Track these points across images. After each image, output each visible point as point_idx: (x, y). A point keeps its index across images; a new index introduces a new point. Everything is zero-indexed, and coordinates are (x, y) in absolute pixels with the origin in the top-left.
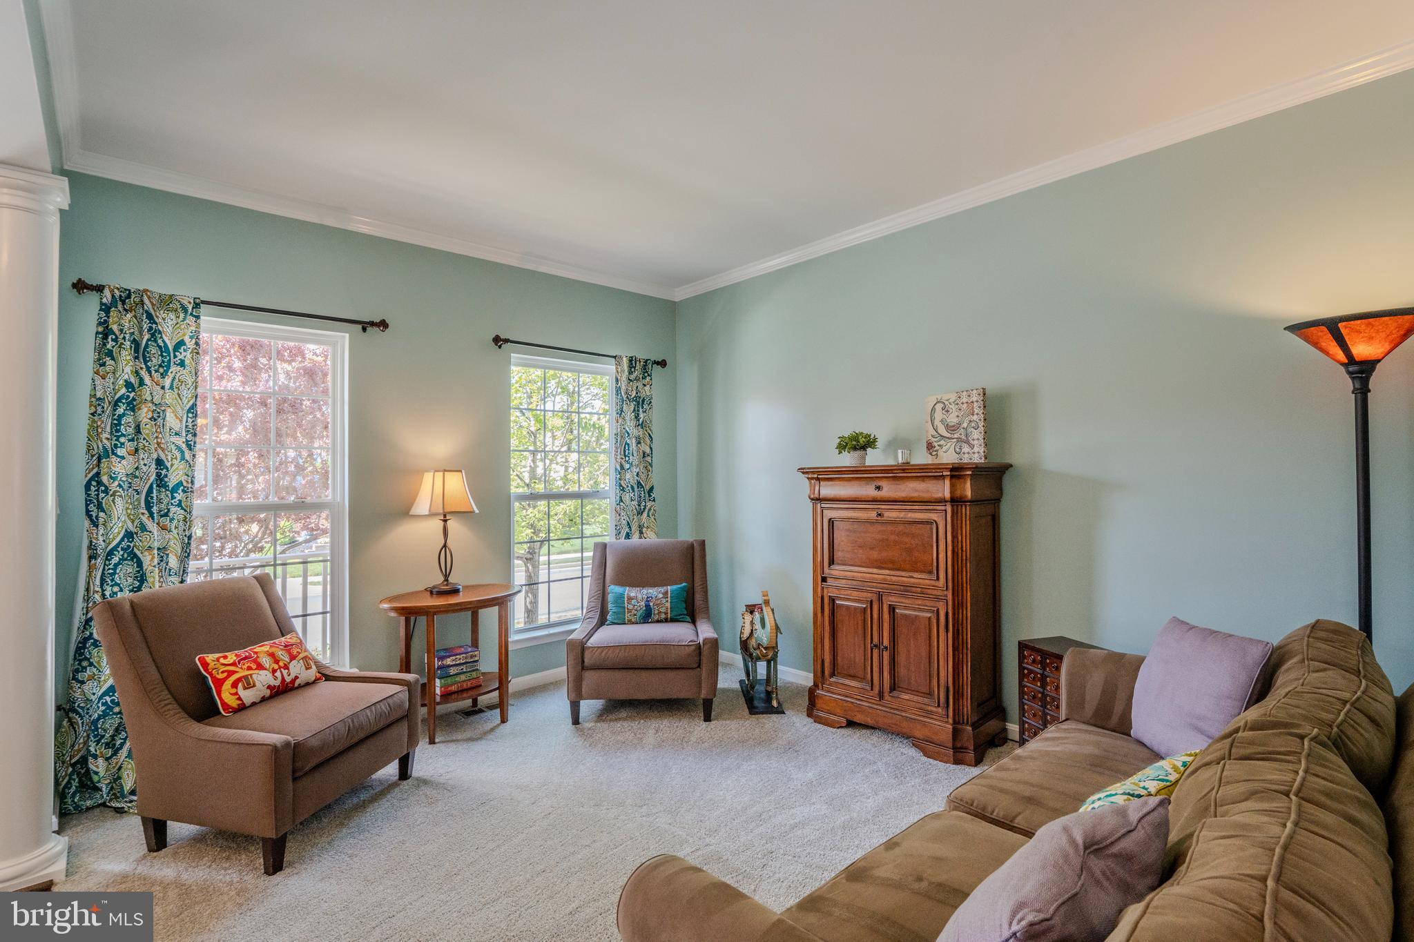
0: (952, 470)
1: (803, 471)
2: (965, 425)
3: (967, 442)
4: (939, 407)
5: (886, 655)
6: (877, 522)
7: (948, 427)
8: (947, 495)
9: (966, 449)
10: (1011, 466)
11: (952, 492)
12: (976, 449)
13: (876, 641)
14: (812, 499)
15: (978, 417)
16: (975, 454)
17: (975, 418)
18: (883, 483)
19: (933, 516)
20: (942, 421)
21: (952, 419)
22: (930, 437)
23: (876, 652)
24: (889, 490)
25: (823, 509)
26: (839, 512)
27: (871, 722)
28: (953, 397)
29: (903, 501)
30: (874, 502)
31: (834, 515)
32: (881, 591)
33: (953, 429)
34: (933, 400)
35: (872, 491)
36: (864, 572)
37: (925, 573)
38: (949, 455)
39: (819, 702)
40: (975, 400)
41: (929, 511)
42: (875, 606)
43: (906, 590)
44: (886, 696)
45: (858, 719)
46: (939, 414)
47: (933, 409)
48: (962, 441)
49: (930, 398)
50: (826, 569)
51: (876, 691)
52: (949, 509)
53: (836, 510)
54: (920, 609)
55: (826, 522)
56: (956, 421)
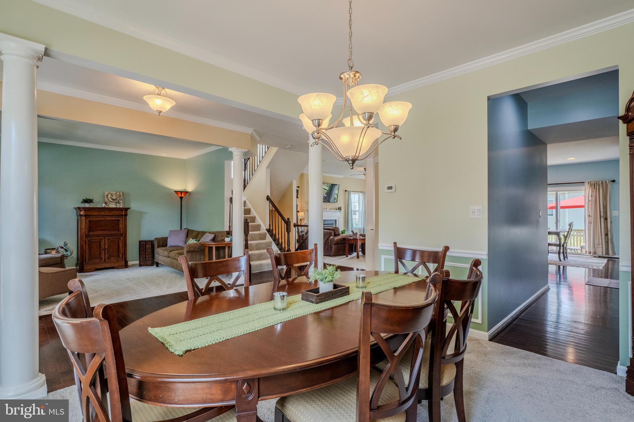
2: (118, 199)
3: (119, 203)
4: (109, 195)
5: (106, 251)
6: (104, 221)
7: (112, 199)
8: (124, 214)
9: (118, 204)
10: (130, 208)
12: (121, 205)
13: (103, 248)
14: (77, 215)
17: (121, 198)
18: (106, 212)
19: (120, 219)
20: (111, 198)
21: (114, 197)
22: (106, 201)
23: (103, 251)
25: (86, 218)
26: (92, 219)
27: (103, 267)
28: (114, 193)
29: (112, 216)
30: (104, 216)
31: (90, 219)
32: (105, 236)
33: (114, 200)
34: (108, 193)
35: (103, 213)
36: (100, 232)
37: (117, 231)
38: (112, 205)
39: (85, 268)
40: (121, 194)
41: (119, 217)
42: (103, 240)
43: (111, 235)
44: (107, 260)
45: (99, 267)
46: (109, 196)
47: (108, 195)
48: (117, 203)
49: (106, 192)
50: (87, 233)
51: (103, 260)
52: (124, 217)
53: (91, 218)
54: (116, 239)
55: (87, 221)
56: (115, 198)
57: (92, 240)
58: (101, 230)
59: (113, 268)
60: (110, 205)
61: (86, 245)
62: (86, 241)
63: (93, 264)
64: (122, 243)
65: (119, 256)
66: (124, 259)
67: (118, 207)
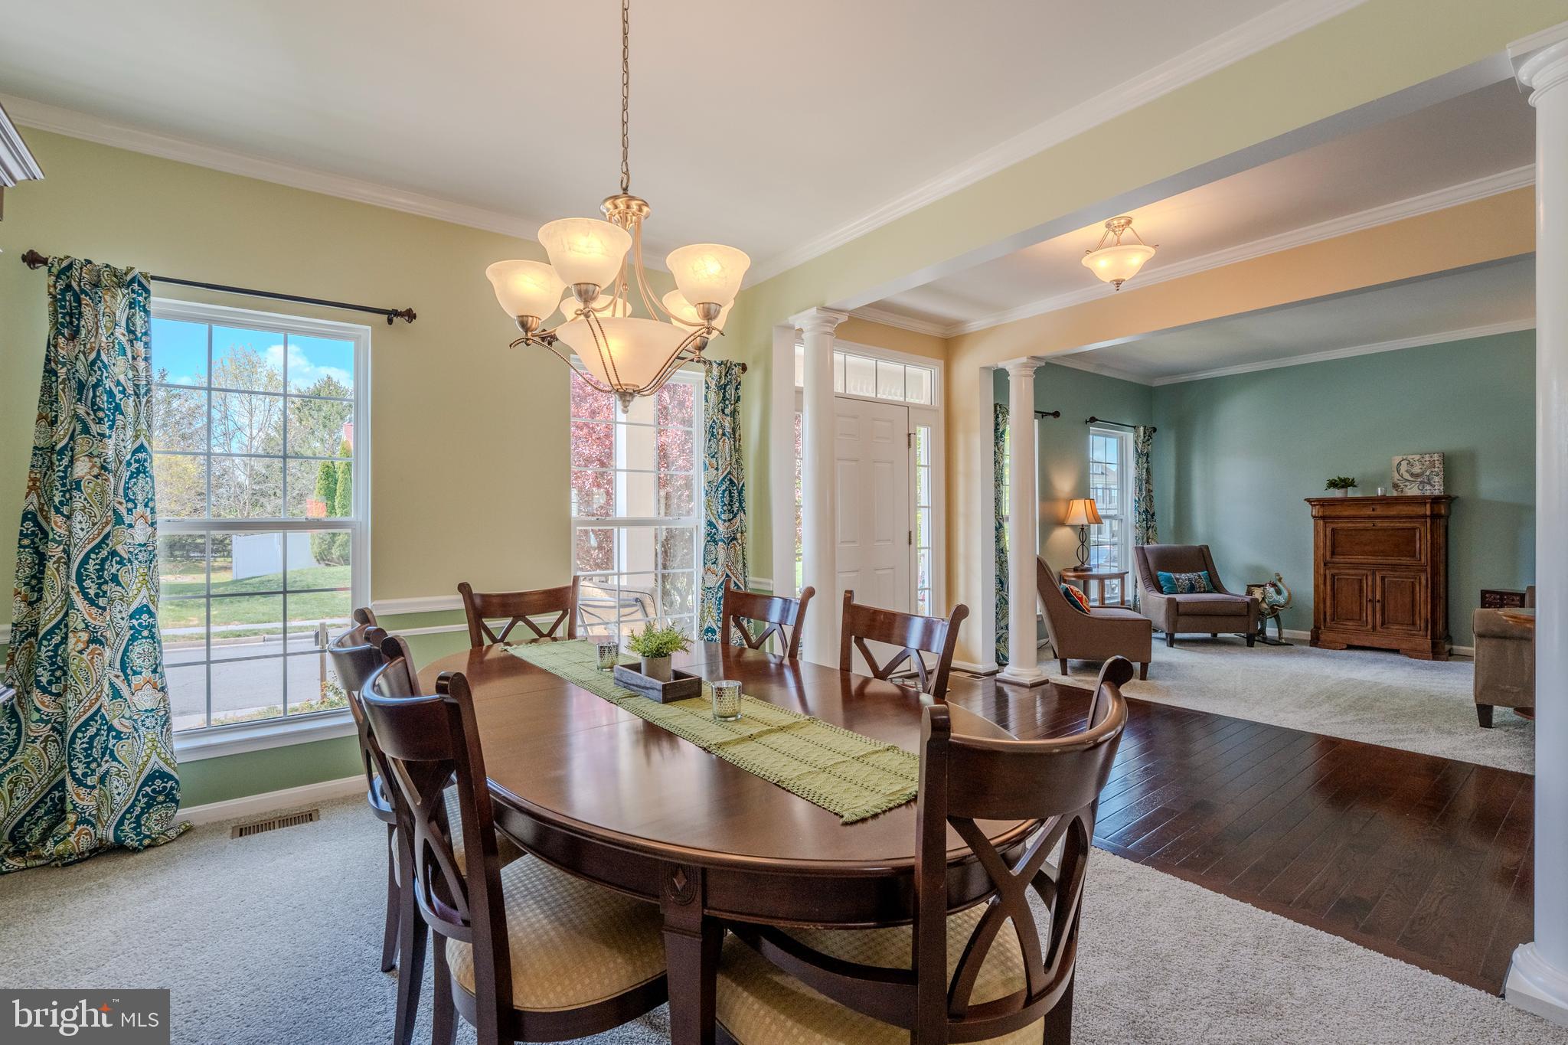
0: (1432, 499)
1: (1308, 500)
2: (1428, 473)
3: (1430, 484)
4: (1404, 463)
5: (1378, 605)
6: (1372, 530)
7: (1412, 475)
8: (1428, 513)
9: (1428, 487)
10: (1457, 497)
11: (1432, 511)
12: (1436, 487)
13: (1370, 597)
14: (1314, 517)
15: (1438, 467)
16: (1437, 489)
17: (1436, 469)
18: (1378, 507)
19: (1417, 525)
20: (1407, 471)
21: (1417, 470)
22: (1396, 480)
23: (1370, 605)
24: (1379, 511)
25: (1325, 523)
26: (1340, 525)
27: (1367, 644)
28: (1417, 457)
29: (1394, 517)
30: (1370, 517)
31: (1335, 526)
32: (1374, 569)
33: (1417, 476)
34: (1398, 459)
35: (1368, 512)
36: (1361, 559)
37: (1410, 556)
38: (1413, 490)
39: (1323, 637)
40: (1436, 458)
41: (1414, 522)
42: (1370, 578)
43: (1394, 567)
44: (1378, 628)
45: (1356, 643)
46: (1404, 467)
47: (1399, 464)
48: (1425, 483)
49: (1396, 457)
50: (1328, 558)
51: (1370, 626)
52: (1429, 520)
53: (1337, 523)
54: (1406, 578)
55: (1329, 531)
56: (1419, 471)
57: (1340, 574)
58: (1364, 553)
59: (1396, 651)
60: (1406, 489)
61: (1325, 584)
62: (1325, 576)
63: (1345, 631)
64: (1423, 590)
65: (1414, 624)
66: (1429, 632)
67: (1428, 493)
